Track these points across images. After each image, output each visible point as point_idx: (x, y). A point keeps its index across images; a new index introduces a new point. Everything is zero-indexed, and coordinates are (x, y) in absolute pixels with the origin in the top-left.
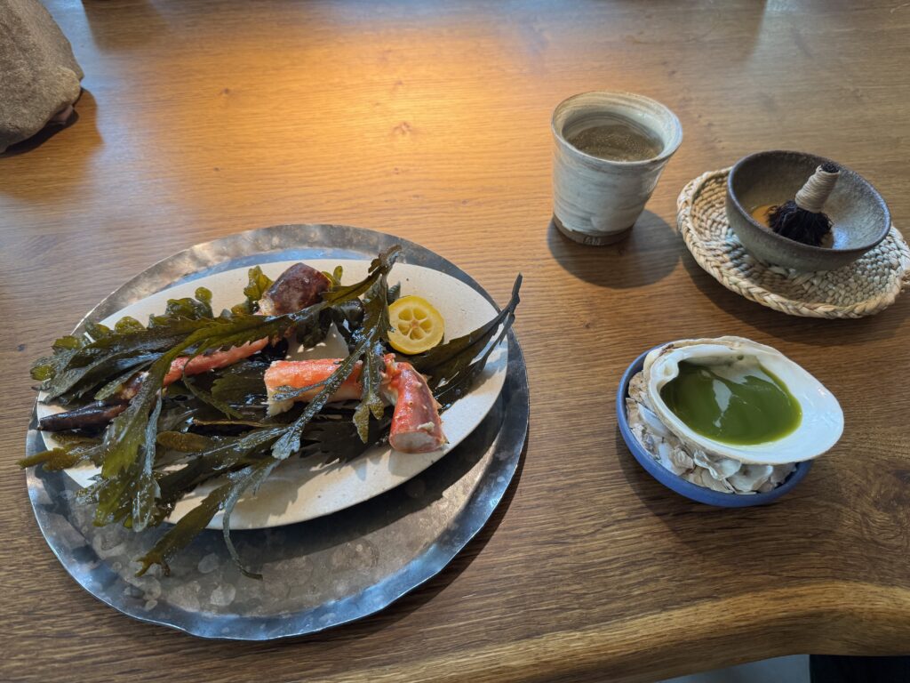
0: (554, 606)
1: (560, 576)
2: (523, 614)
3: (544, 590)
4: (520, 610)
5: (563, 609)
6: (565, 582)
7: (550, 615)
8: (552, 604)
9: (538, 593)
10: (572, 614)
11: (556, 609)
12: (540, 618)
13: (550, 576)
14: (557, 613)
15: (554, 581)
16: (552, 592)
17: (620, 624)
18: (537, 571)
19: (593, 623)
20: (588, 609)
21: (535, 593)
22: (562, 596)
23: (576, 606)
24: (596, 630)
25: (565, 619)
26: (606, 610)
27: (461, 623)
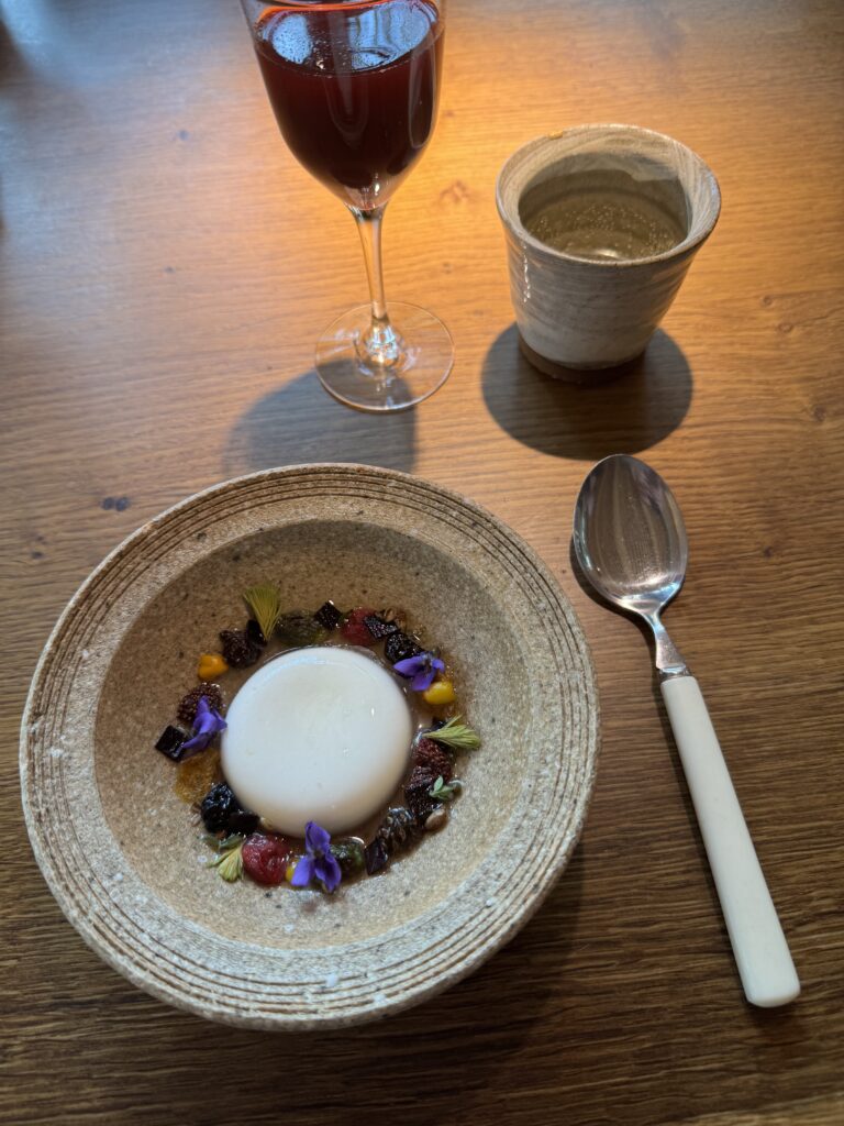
0: (716, 1065)
1: (726, 1012)
2: (666, 1076)
3: (699, 1035)
4: (661, 1068)
5: (730, 1071)
6: (734, 1023)
7: (711, 1080)
8: (713, 1061)
9: (690, 1039)
10: (746, 1082)
11: (720, 1070)
12: (693, 1086)
13: (710, 1010)
14: (722, 1077)
15: (715, 1020)
16: (712, 1039)
17: (825, 1105)
18: (689, 1000)
19: (781, 1100)
20: (771, 1073)
21: (684, 1039)
22: (729, 1048)
23: (753, 1067)
24: (786, 1113)
25: (736, 1089)
26: (802, 1078)
27: (565, 1088)
